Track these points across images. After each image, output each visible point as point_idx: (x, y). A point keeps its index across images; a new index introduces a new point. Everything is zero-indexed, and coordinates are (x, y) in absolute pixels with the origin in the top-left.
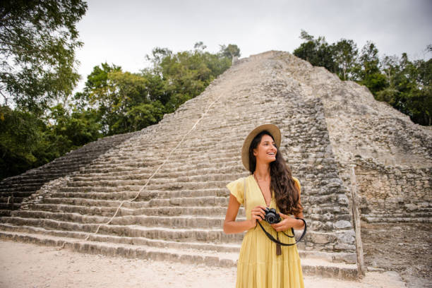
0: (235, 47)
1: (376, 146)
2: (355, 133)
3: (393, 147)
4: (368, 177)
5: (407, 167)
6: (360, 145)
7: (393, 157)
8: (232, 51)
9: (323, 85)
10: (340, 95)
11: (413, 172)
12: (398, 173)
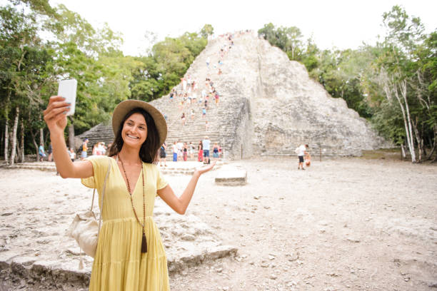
0: (209, 26)
1: (284, 117)
2: (274, 109)
3: (292, 118)
4: (274, 135)
5: (295, 129)
6: (275, 116)
7: (290, 123)
8: (207, 31)
9: (273, 64)
10: (283, 73)
11: (297, 132)
12: (290, 132)
